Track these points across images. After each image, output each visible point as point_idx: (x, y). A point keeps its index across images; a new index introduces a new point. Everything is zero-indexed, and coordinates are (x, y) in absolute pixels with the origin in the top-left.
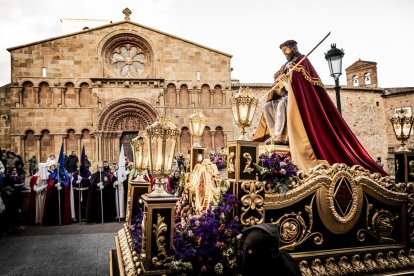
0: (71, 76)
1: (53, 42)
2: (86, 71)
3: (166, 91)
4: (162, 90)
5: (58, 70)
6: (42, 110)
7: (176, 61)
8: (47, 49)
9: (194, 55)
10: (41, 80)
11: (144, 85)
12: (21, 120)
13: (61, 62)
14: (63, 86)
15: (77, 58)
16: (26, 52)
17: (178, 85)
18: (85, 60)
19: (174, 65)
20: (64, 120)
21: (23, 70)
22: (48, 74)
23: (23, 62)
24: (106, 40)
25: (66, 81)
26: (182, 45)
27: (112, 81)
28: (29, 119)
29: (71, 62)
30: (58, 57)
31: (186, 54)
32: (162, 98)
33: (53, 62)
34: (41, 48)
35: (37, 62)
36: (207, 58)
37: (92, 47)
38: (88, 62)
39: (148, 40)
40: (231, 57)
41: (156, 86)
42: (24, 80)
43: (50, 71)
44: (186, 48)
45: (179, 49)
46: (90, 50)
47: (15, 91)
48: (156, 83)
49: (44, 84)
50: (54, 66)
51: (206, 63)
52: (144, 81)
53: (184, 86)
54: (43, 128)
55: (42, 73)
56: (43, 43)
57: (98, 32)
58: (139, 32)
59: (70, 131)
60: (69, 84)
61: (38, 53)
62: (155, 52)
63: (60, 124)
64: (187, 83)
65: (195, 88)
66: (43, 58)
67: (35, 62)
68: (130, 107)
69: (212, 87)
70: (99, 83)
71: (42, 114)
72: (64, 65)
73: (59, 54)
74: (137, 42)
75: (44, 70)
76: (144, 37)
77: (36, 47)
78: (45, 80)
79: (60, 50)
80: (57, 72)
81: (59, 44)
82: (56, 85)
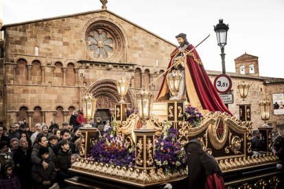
0: (60, 56)
1: (45, 23)
2: (72, 53)
5: (49, 50)
6: (35, 88)
7: (141, 49)
8: (40, 28)
9: (154, 44)
10: (34, 58)
11: (120, 69)
12: (16, 97)
13: (51, 42)
14: (53, 65)
15: (65, 40)
16: (20, 30)
18: (72, 43)
19: (140, 52)
20: (54, 97)
21: (18, 47)
22: (40, 53)
23: (18, 39)
25: (56, 60)
27: (97, 64)
28: (23, 96)
29: (61, 43)
30: (49, 38)
31: (148, 43)
32: (133, 81)
33: (44, 42)
34: (34, 27)
35: (31, 41)
36: (163, 48)
37: (77, 30)
38: (74, 44)
39: (121, 29)
42: (19, 57)
43: (41, 50)
44: (148, 38)
45: (144, 39)
46: (76, 33)
49: (37, 62)
50: (45, 45)
51: (162, 52)
52: (121, 65)
53: (147, 71)
54: (36, 104)
55: (34, 52)
56: (36, 23)
57: (83, 17)
58: (114, 20)
59: (60, 108)
60: (59, 63)
61: (31, 32)
62: (126, 39)
63: (50, 101)
64: (149, 68)
65: (155, 72)
66: (36, 37)
67: (29, 41)
68: (108, 87)
70: (88, 64)
71: (34, 92)
72: (55, 46)
73: (50, 35)
74: (110, 29)
75: (37, 49)
76: (118, 26)
77: (29, 25)
78: (38, 59)
79: (51, 31)
80: (48, 52)
81: (50, 25)
82: (48, 64)
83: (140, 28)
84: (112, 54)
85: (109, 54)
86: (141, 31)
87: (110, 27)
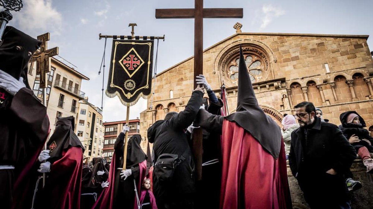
1: (178, 67)
3: (290, 93)
4: (284, 91)
5: (182, 90)
7: (296, 58)
8: (174, 74)
9: (316, 47)
10: (169, 102)
11: (263, 90)
13: (184, 83)
16: (158, 81)
17: (303, 83)
21: (156, 95)
22: (174, 95)
24: (221, 55)
26: (299, 40)
27: (230, 90)
29: (192, 81)
30: (182, 79)
31: (305, 48)
32: (286, 100)
33: (178, 85)
34: (169, 74)
35: (166, 87)
36: (335, 47)
37: (209, 64)
39: (262, 45)
40: (366, 38)
41: (277, 88)
42: (156, 104)
43: (176, 93)
44: (305, 42)
45: (297, 46)
46: (208, 67)
47: (150, 114)
48: (276, 84)
49: (171, 104)
50: (179, 87)
51: (334, 52)
52: (262, 85)
53: (311, 83)
55: (169, 96)
56: (170, 70)
57: (214, 49)
58: (252, 40)
61: (167, 79)
62: (270, 54)
64: (314, 79)
65: (325, 82)
66: (170, 83)
67: (164, 87)
69: (349, 77)
72: (187, 85)
73: (183, 76)
74: (251, 51)
75: (172, 92)
76: (257, 43)
77: (165, 74)
78: (172, 101)
79: (183, 73)
80: (181, 92)
81: (182, 68)
82: (181, 104)
83: (288, 36)
84: (260, 77)
85: (257, 77)
86: (291, 38)
87: (251, 48)
